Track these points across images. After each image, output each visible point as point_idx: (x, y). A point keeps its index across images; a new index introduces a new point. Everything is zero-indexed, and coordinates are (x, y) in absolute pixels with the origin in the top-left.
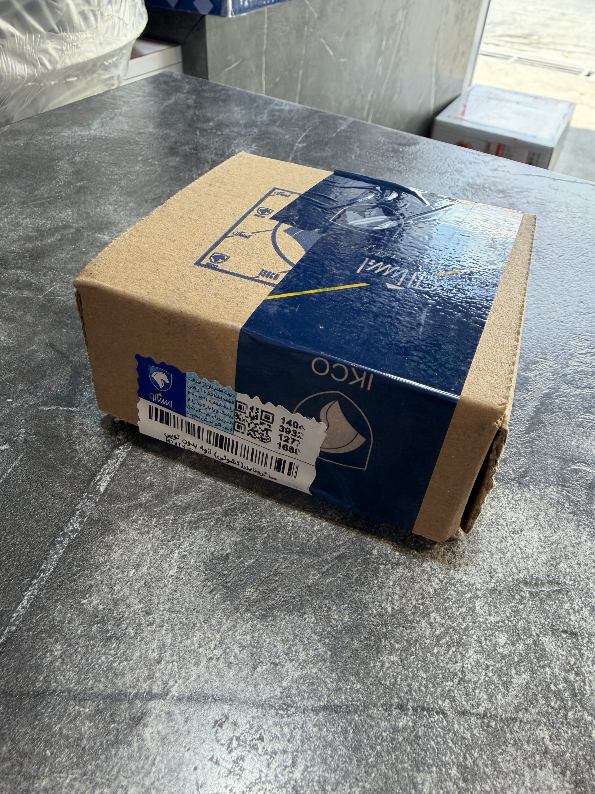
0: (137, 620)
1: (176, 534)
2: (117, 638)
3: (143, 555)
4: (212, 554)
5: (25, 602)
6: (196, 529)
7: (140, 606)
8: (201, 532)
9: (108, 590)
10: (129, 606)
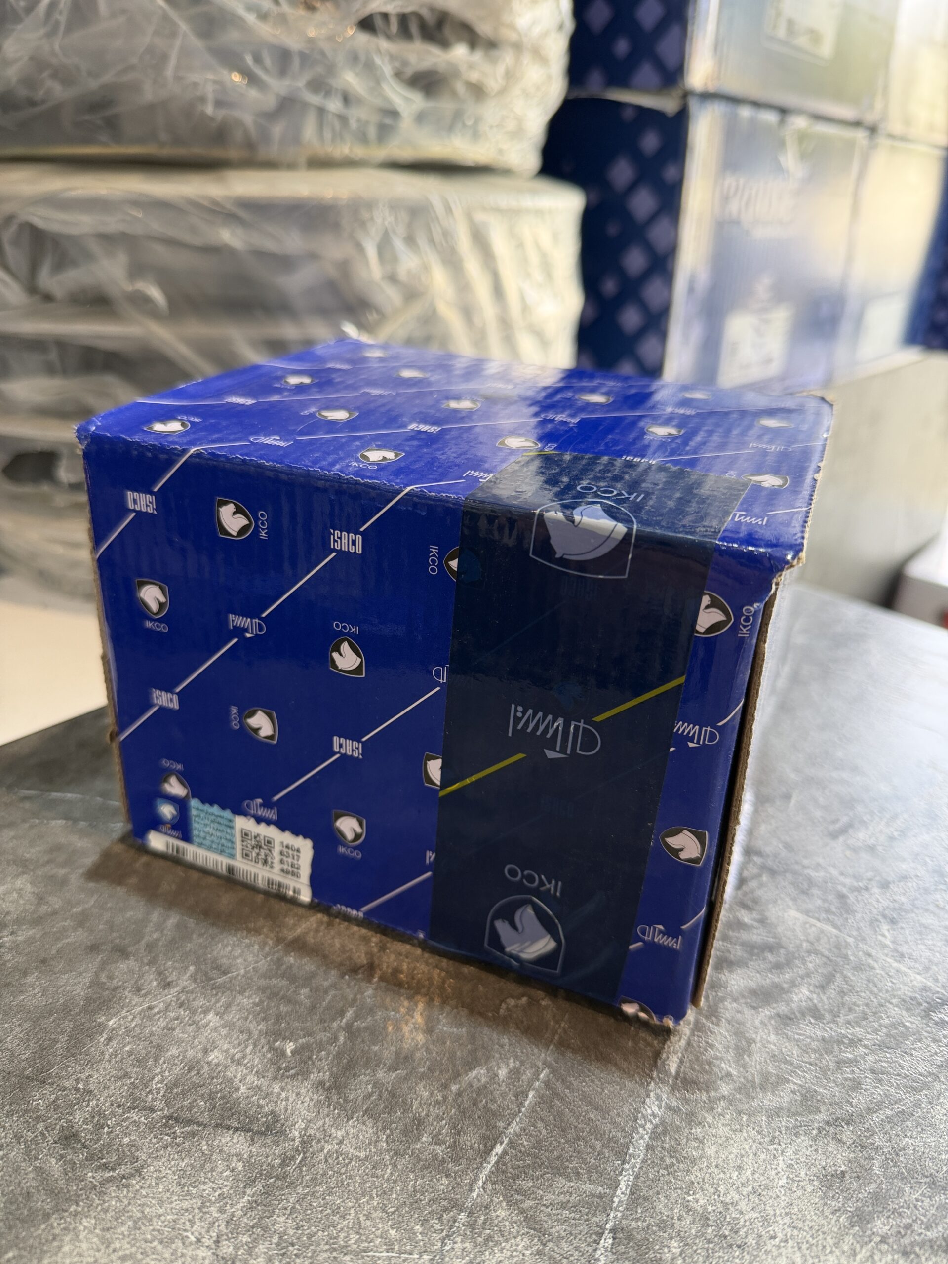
0: (756, 1230)
1: (774, 1138)
2: (739, 1247)
3: (742, 1156)
4: (824, 1168)
5: (622, 1186)
6: (797, 1134)
7: (755, 1215)
8: (804, 1141)
9: (712, 1190)
10: (741, 1213)
